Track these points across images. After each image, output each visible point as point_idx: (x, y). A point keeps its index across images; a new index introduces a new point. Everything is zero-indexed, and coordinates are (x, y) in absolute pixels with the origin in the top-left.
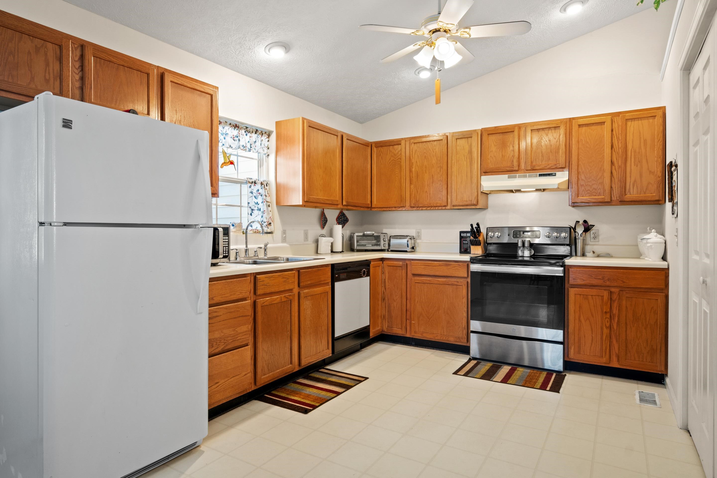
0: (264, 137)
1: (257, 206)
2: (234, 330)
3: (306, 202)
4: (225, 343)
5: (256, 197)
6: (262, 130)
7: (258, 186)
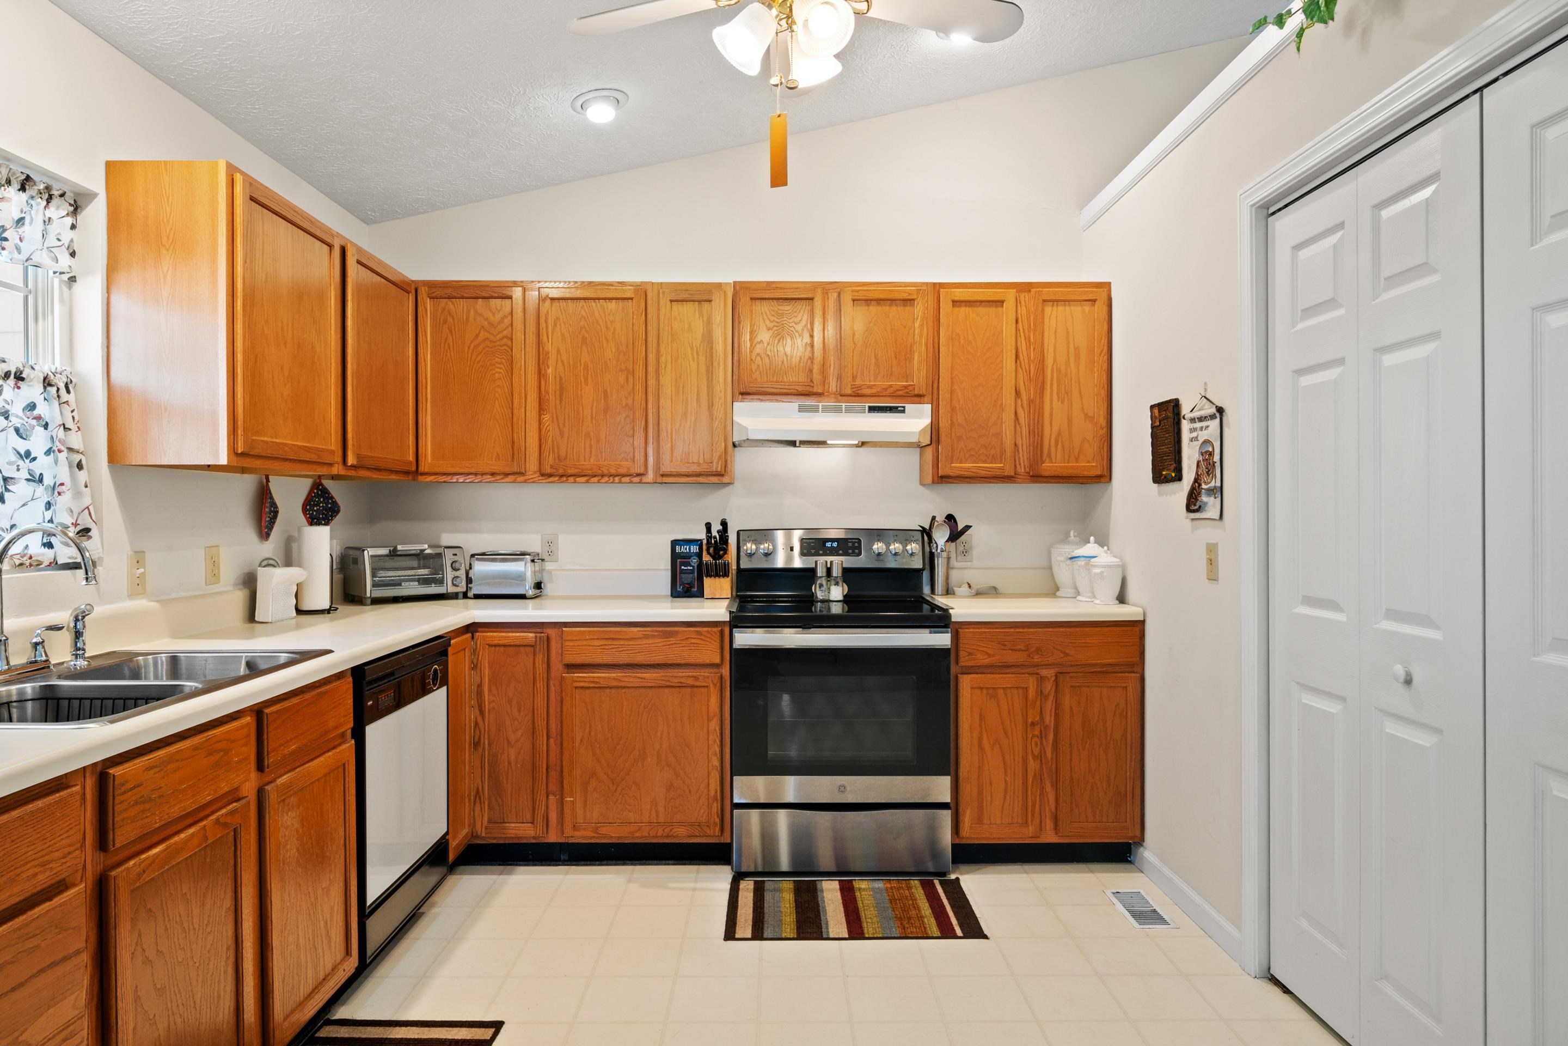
0: (58, 208)
1: (25, 465)
3: (243, 455)
5: (21, 431)
6: (50, 182)
7: (32, 391)
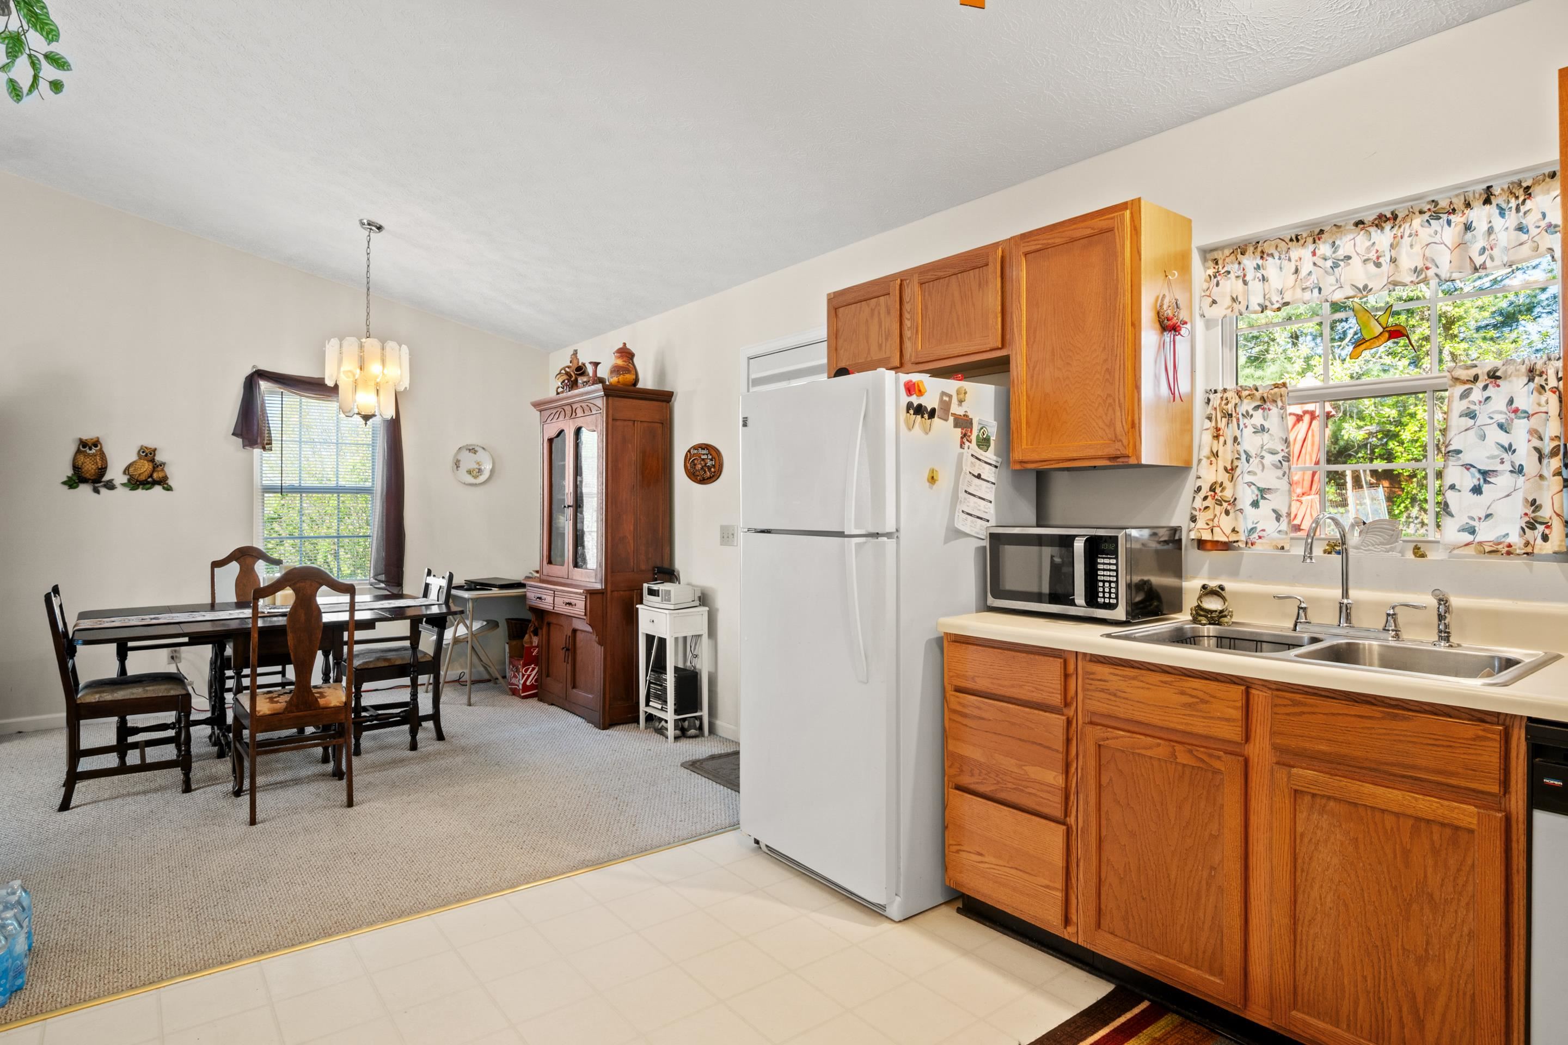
1: (1506, 457)
2: (1020, 767)
5: (1506, 425)
6: (1515, 179)
7: (1512, 386)
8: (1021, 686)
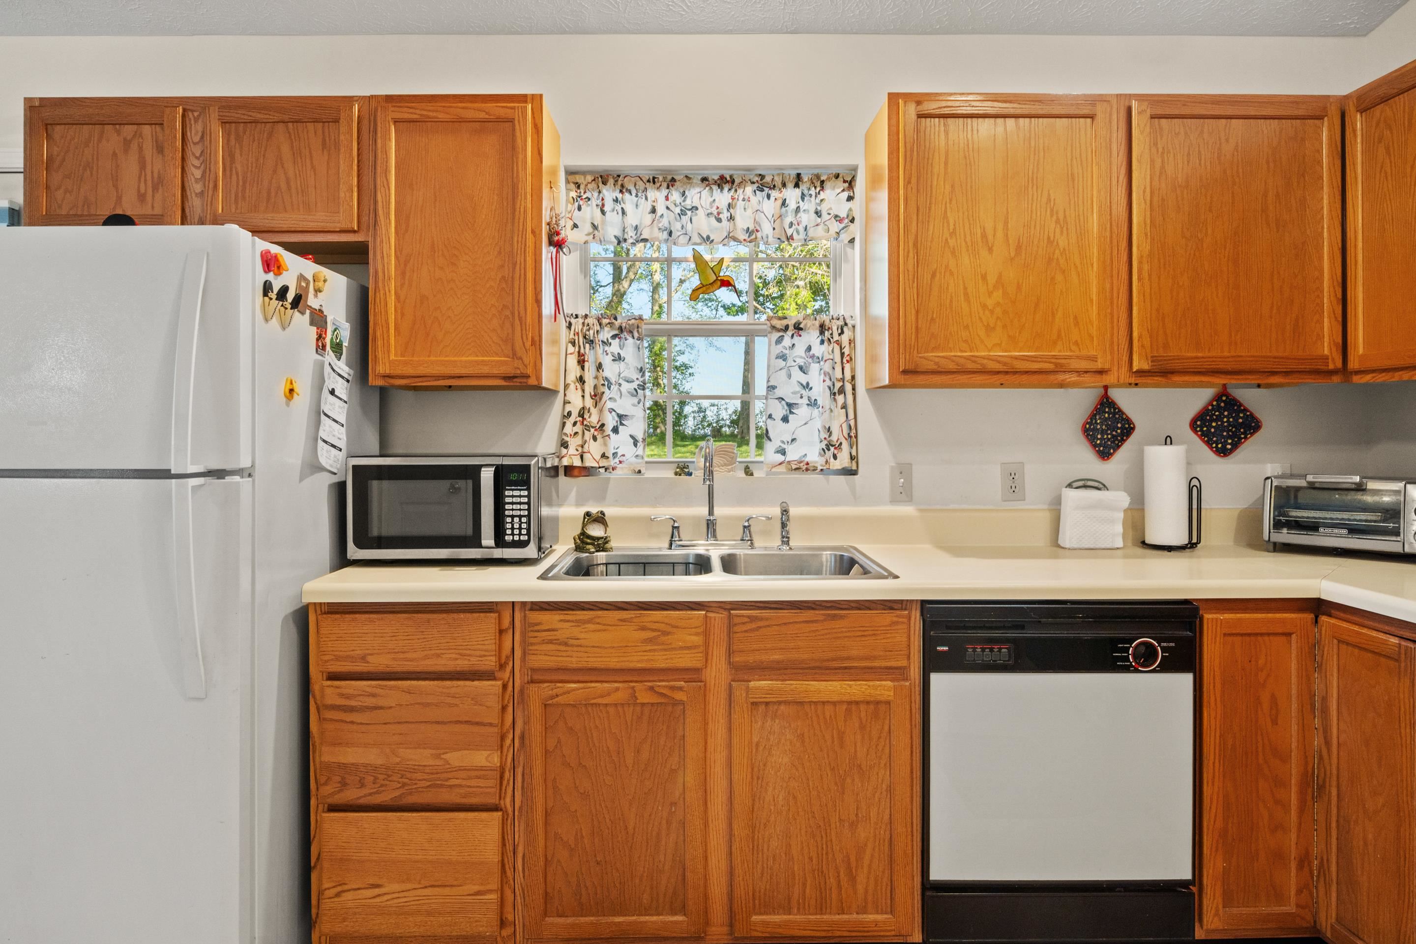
0: (834, 188)
1: (805, 393)
4: (404, 785)
5: (804, 367)
6: (816, 172)
8: (438, 656)
